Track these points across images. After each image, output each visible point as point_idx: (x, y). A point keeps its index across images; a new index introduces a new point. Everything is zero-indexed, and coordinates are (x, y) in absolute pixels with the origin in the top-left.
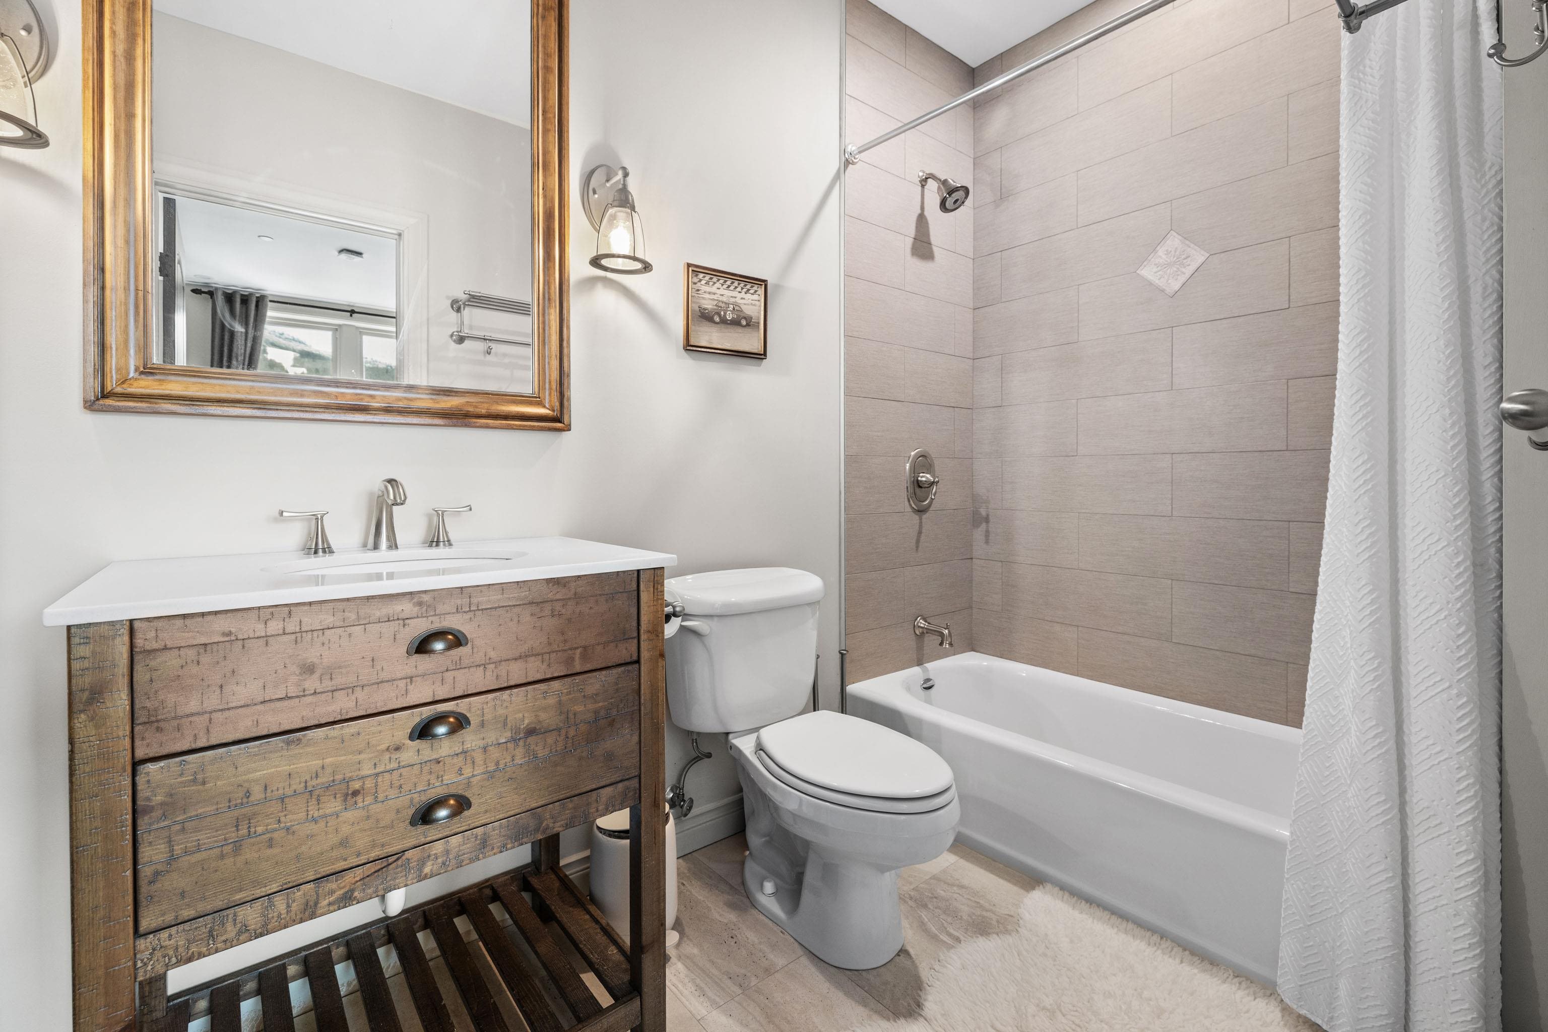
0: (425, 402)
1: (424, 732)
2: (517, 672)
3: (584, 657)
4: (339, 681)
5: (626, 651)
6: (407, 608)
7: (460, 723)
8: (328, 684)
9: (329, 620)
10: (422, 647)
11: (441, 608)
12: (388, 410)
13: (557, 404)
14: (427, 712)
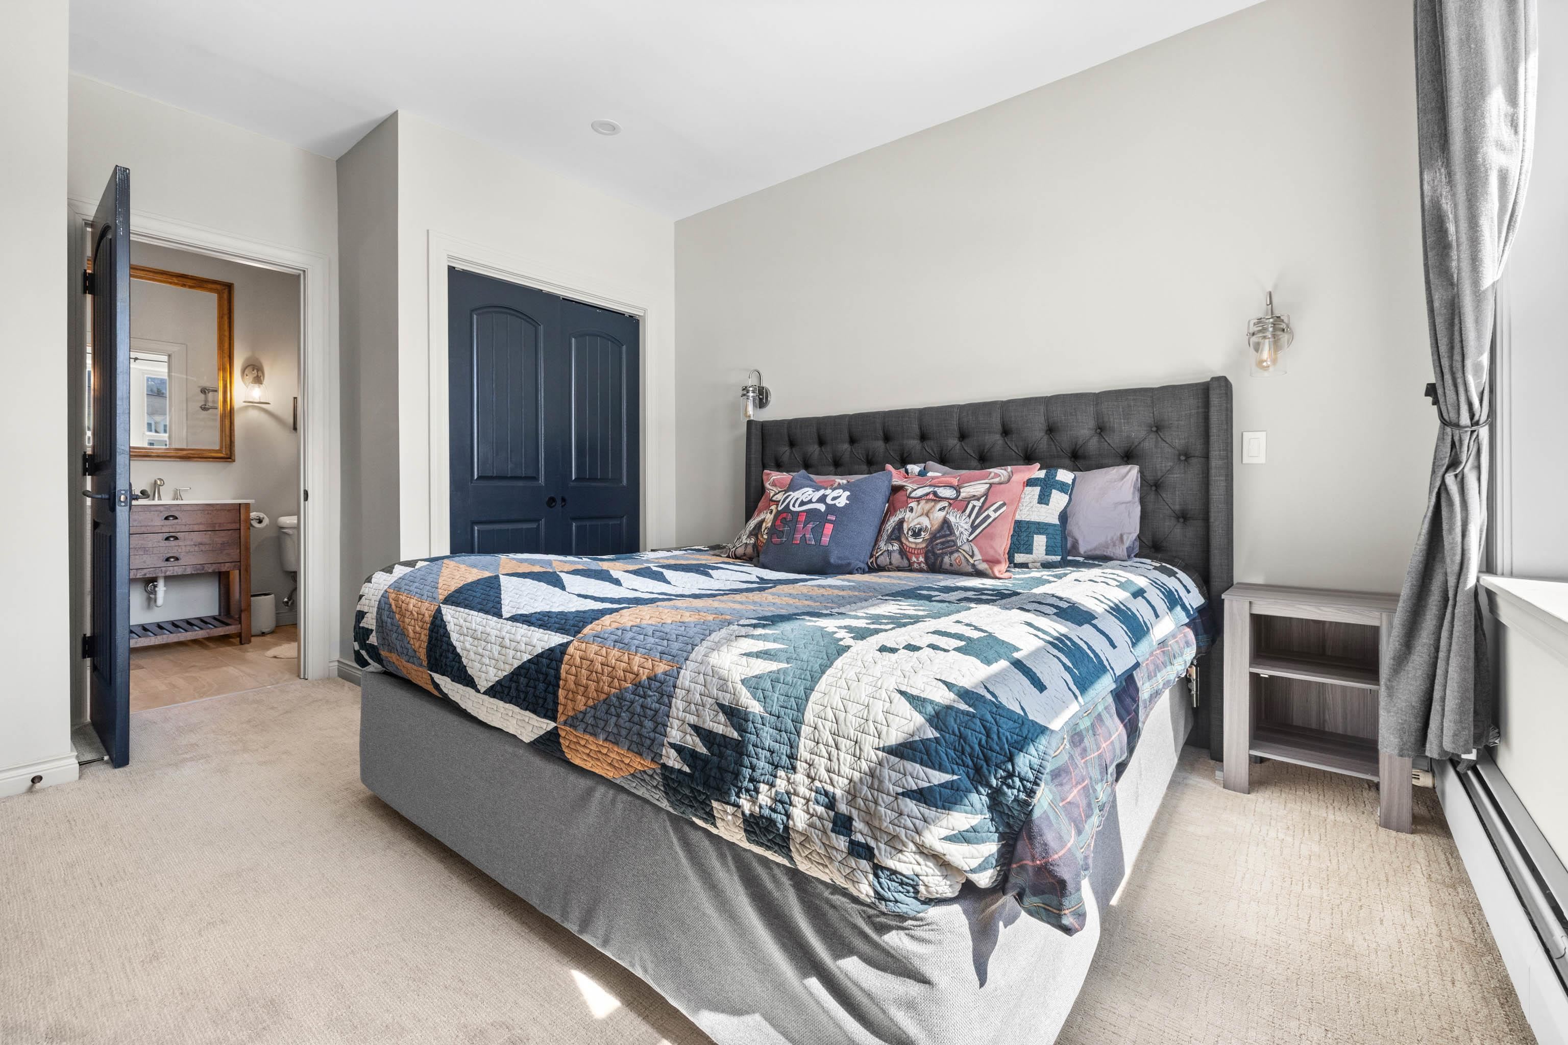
0: (173, 453)
1: (167, 539)
2: (196, 528)
3: (219, 526)
4: (143, 524)
5: (237, 526)
6: (162, 508)
7: (176, 538)
8: (139, 525)
9: (140, 510)
10: (167, 518)
11: (172, 509)
12: (158, 456)
13: (229, 453)
14: (168, 535)
